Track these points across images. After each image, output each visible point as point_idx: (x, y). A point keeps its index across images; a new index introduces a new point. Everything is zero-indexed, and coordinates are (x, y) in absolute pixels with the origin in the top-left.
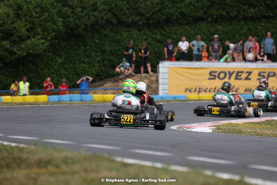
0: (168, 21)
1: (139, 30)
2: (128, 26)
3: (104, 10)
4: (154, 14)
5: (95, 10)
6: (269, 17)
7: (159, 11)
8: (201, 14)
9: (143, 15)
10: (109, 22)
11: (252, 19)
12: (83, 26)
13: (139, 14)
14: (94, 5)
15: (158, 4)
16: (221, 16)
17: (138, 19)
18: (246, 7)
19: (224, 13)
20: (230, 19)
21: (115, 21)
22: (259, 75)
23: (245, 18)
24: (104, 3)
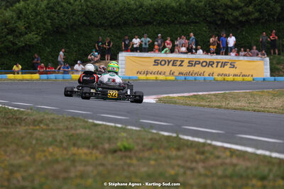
0: (125, 23)
1: (105, 30)
2: (97, 27)
3: (80, 15)
4: (115, 18)
5: (73, 15)
6: (196, 23)
7: (120, 16)
8: (148, 19)
9: (107, 19)
10: (83, 23)
11: (184, 23)
12: (65, 26)
13: (104, 18)
15: (118, 11)
16: (163, 21)
17: (104, 21)
18: (180, 15)
19: (165, 19)
20: (169, 23)
21: (87, 23)
22: (189, 63)
23: (180, 23)
24: (80, 10)
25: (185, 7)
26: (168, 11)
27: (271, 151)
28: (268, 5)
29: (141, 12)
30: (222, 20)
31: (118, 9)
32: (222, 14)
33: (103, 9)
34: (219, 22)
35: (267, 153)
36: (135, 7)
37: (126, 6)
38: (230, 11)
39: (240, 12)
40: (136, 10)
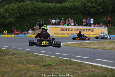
0: (49, 14)
1: (41, 16)
2: (38, 15)
3: (31, 10)
4: (45, 12)
5: (28, 10)
6: (78, 13)
7: (47, 11)
8: (58, 12)
9: (42, 12)
10: (32, 14)
11: (73, 14)
12: (25, 15)
13: (41, 12)
14: (28, 9)
15: (46, 9)
16: (64, 13)
17: (40, 13)
18: (71, 10)
19: (65, 12)
20: (67, 14)
21: (34, 14)
22: (75, 30)
23: (71, 13)
24: (31, 8)
25: (73, 7)
26: (66, 9)
27: (108, 65)
28: (107, 6)
29: (56, 9)
30: (88, 12)
31: (46, 8)
32: (88, 10)
33: (40, 8)
34: (87, 13)
35: (107, 66)
36: (53, 7)
37: (49, 6)
38: (91, 9)
39: (95, 9)
40: (53, 8)
